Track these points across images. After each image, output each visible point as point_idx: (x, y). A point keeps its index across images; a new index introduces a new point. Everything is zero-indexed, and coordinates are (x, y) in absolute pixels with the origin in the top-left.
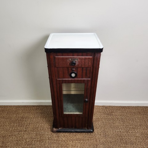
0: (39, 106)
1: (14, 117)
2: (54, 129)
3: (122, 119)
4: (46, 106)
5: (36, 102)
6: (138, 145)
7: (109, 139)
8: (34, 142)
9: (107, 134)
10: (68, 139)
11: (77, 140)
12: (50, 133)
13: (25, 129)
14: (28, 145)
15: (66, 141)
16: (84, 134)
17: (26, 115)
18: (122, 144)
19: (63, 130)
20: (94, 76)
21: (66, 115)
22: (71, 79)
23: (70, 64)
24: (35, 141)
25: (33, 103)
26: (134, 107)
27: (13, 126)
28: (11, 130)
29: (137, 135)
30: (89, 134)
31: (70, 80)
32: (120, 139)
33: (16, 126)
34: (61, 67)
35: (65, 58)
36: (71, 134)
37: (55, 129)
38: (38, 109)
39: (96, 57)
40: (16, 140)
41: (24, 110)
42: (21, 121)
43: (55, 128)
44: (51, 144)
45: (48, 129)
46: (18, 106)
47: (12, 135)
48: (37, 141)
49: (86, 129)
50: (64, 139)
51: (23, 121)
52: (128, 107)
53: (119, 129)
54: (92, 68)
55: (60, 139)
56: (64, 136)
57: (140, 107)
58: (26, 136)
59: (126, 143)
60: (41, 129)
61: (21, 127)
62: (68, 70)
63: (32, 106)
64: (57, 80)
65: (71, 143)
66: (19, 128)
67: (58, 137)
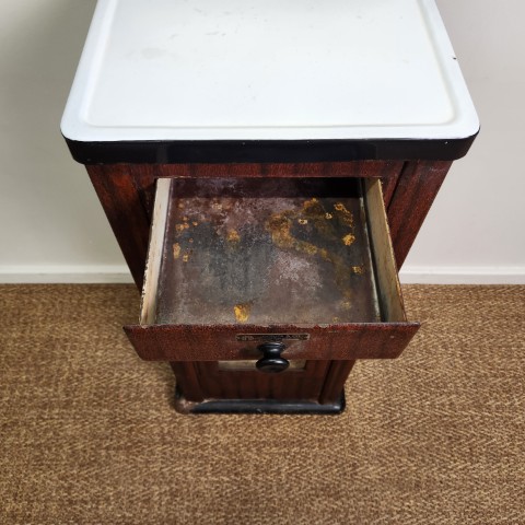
1: (15, 341)
2: (183, 402)
3: (463, 347)
6: (516, 462)
7: (405, 440)
8: (103, 453)
9: (398, 415)
10: (240, 438)
11: (276, 446)
12: (167, 412)
13: (63, 398)
14: (81, 466)
15: (232, 449)
16: (306, 416)
17: (65, 329)
18: (455, 461)
19: (218, 406)
24: (107, 448)
27: (16, 381)
28: (8, 401)
30: (326, 417)
32: (450, 438)
33: (28, 381)
36: (254, 416)
37: (185, 404)
38: (113, 299)
40: (32, 445)
41: (54, 306)
42: (43, 359)
43: (188, 400)
44: (173, 463)
45: (159, 395)
46: (27, 286)
47: (15, 423)
48: (119, 448)
49: (311, 403)
50: (223, 439)
51: (53, 357)
53: (450, 393)
55: (210, 441)
56: (226, 427)
58: (70, 429)
59: (471, 456)
60: (128, 395)
61: (49, 385)
63: (87, 285)
65: (253, 456)
66: (39, 392)
67: (201, 429)
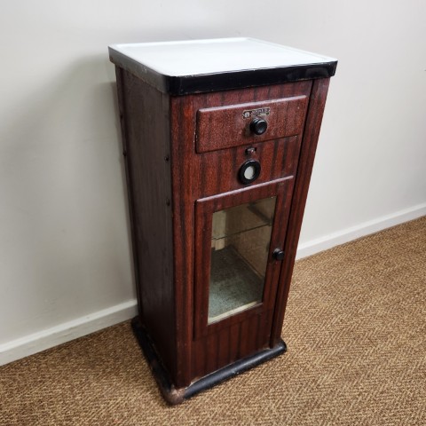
0: (68, 345)
2: (175, 392)
3: (325, 289)
4: (92, 336)
5: (54, 334)
6: (396, 335)
7: (332, 352)
9: (318, 339)
10: (229, 403)
11: (257, 395)
12: (162, 412)
15: (228, 413)
16: (264, 366)
17: (35, 393)
18: (366, 350)
19: (204, 384)
20: (305, 164)
21: (216, 325)
22: (240, 190)
23: (244, 130)
25: (42, 340)
26: (329, 250)
29: (380, 313)
30: (277, 360)
31: (237, 194)
32: (354, 339)
34: (215, 148)
35: (231, 110)
36: (229, 383)
37: (177, 393)
38: (69, 354)
39: (318, 93)
41: (14, 380)
43: (177, 387)
45: (148, 404)
49: (265, 351)
50: (217, 409)
51: (35, 419)
52: (319, 254)
53: (336, 315)
54: (301, 136)
55: (208, 416)
56: (214, 401)
57: (343, 246)
59: (372, 343)
60: (122, 416)
62: (235, 156)
64: (196, 203)
65: (246, 410)
67: (197, 411)
